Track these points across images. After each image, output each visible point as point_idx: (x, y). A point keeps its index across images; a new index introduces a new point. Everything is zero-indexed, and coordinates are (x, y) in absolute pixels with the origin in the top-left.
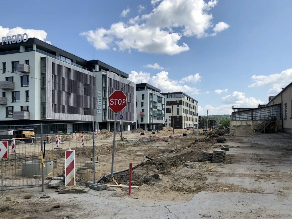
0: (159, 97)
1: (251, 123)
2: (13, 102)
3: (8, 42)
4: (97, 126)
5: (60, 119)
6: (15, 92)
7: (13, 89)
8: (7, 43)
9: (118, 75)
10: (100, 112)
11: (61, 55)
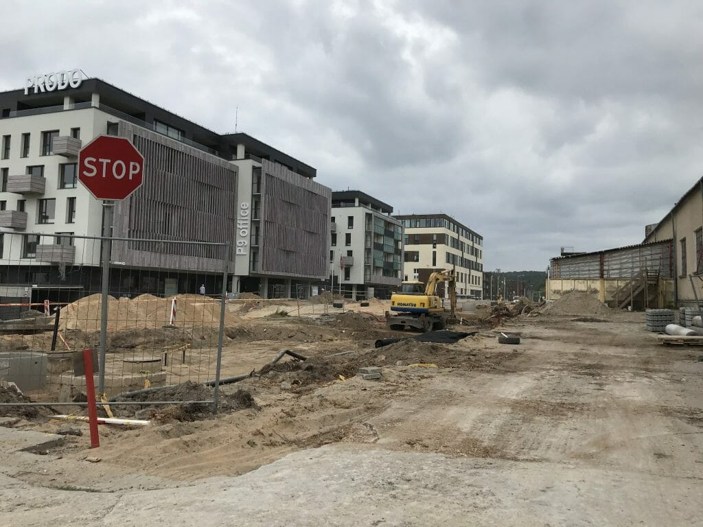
0: (388, 224)
1: (597, 285)
2: (40, 222)
3: (39, 89)
4: (235, 284)
5: (146, 266)
6: (46, 199)
7: (43, 194)
8: (36, 91)
9: (291, 168)
10: (242, 253)
11: (156, 120)
